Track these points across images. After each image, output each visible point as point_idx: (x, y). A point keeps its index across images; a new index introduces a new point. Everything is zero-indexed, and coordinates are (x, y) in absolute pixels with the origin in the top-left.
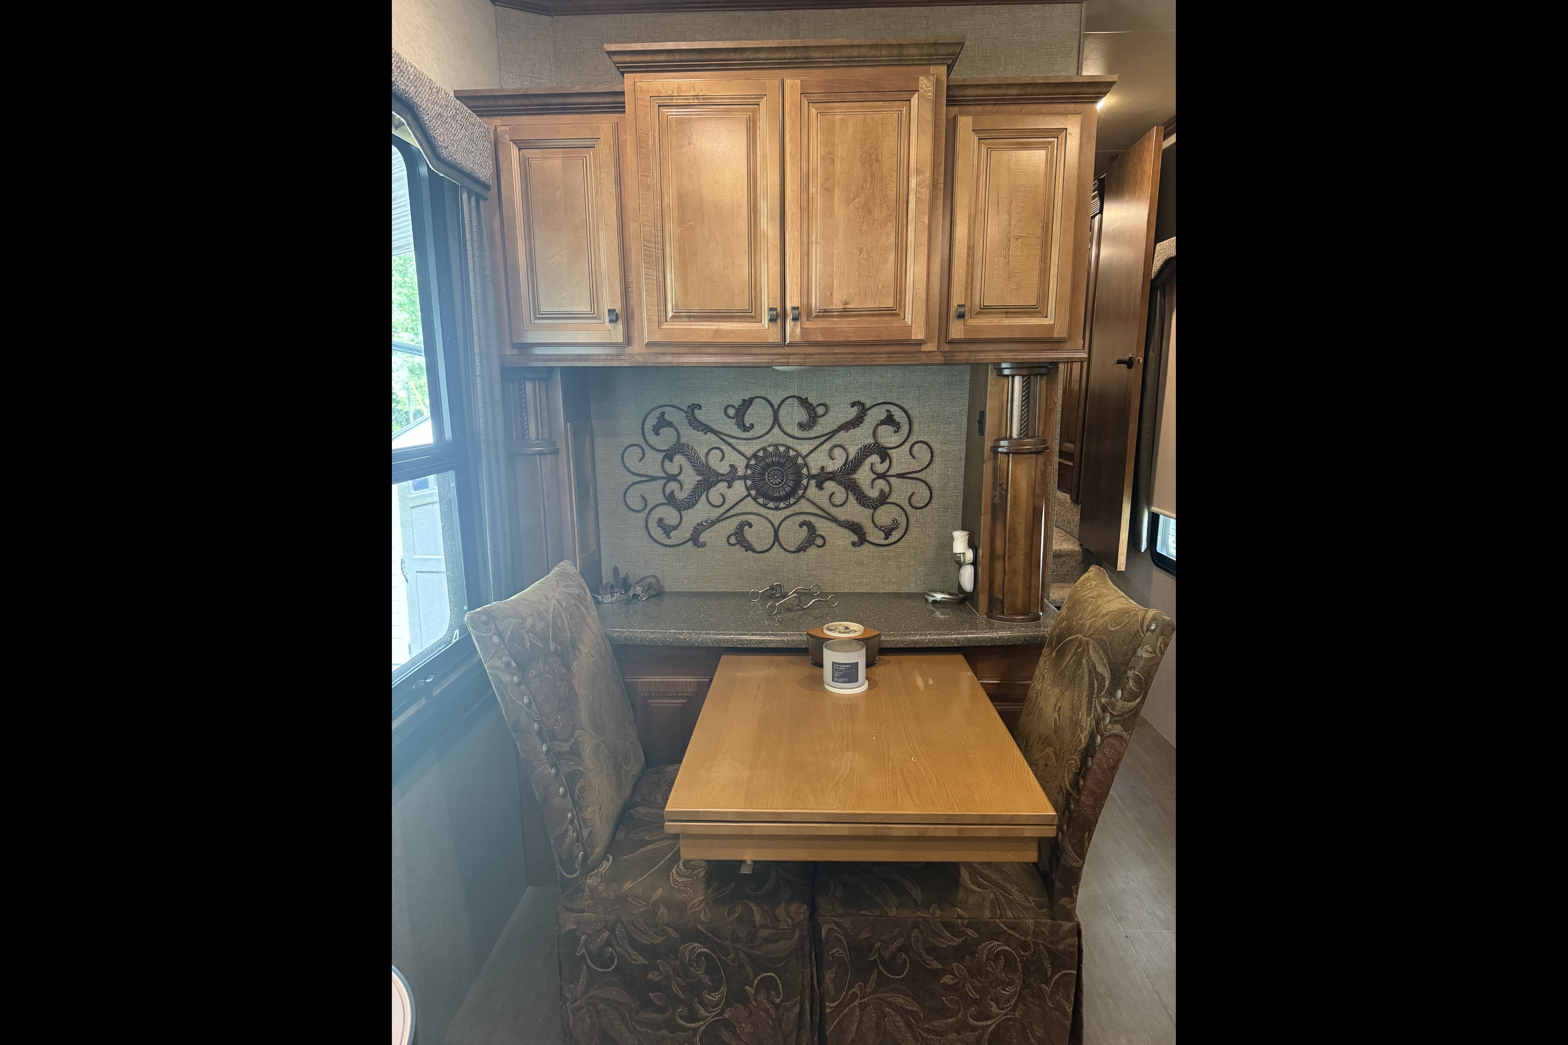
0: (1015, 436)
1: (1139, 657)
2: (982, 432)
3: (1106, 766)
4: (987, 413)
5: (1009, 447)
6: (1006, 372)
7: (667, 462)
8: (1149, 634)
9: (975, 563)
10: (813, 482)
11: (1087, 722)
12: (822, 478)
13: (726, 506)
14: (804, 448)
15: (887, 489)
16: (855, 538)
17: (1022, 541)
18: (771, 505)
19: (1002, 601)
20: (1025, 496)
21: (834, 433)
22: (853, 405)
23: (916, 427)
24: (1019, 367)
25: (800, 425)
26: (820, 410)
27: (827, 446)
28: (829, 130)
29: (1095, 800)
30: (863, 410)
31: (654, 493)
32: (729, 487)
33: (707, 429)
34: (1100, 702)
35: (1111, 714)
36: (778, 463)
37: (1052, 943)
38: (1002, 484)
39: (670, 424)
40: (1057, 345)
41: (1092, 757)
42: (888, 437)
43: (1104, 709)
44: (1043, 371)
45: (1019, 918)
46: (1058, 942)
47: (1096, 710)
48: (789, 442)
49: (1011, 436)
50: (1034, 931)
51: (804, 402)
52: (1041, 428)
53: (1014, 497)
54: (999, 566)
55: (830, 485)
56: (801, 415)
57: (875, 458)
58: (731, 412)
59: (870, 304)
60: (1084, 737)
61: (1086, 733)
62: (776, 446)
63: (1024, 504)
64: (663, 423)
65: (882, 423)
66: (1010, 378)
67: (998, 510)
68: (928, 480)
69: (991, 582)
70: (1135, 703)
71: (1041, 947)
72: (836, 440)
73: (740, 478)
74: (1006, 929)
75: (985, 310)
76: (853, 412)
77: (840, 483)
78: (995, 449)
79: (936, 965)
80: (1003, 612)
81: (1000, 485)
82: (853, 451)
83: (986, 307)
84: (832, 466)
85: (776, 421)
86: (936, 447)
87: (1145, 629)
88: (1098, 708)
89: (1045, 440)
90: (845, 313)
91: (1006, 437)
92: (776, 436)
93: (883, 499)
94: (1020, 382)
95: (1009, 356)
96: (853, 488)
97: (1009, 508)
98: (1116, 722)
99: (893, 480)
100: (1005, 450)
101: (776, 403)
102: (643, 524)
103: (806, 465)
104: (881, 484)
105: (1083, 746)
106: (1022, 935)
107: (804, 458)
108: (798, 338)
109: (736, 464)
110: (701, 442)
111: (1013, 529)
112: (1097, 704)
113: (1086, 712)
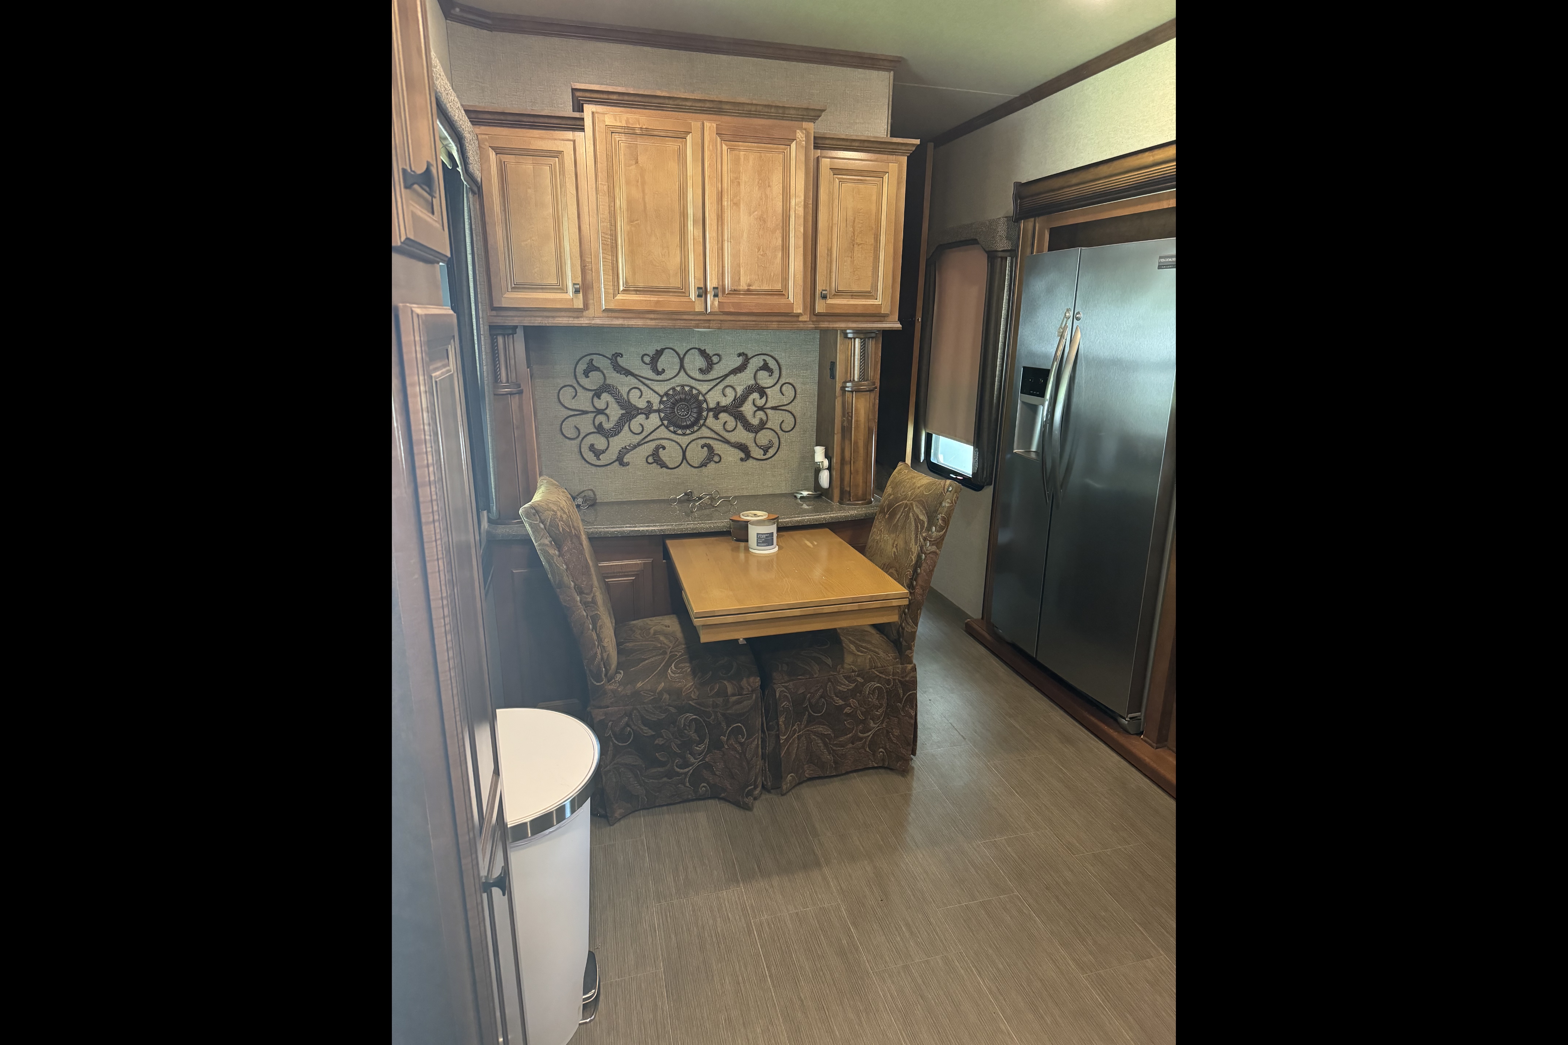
1: (944, 507)
2: (833, 376)
3: (928, 570)
4: (838, 363)
5: (852, 387)
6: (850, 336)
7: (596, 399)
8: (949, 493)
9: (829, 468)
10: (711, 414)
11: (915, 549)
12: (718, 410)
13: (645, 434)
14: (704, 388)
15: (764, 418)
16: (743, 455)
17: (861, 450)
18: (680, 432)
19: (850, 492)
20: (863, 421)
21: (726, 376)
22: (739, 355)
23: (784, 372)
24: (859, 333)
25: (701, 371)
26: (715, 359)
27: (720, 387)
28: (736, 162)
29: (923, 590)
30: (747, 360)
31: (586, 424)
32: (647, 418)
33: (628, 373)
34: (922, 536)
35: (930, 541)
36: (685, 400)
37: (901, 678)
38: (849, 412)
39: (597, 369)
40: (882, 319)
41: (920, 568)
42: (765, 380)
43: (925, 539)
44: (873, 335)
45: (885, 667)
46: (904, 677)
47: (920, 541)
48: (693, 383)
49: (854, 380)
50: (893, 673)
51: (703, 353)
52: (872, 374)
53: (857, 421)
54: (847, 469)
55: (723, 416)
56: (701, 362)
57: (756, 395)
58: (647, 359)
59: (765, 287)
60: (914, 558)
61: (915, 554)
62: (683, 386)
63: (862, 426)
64: (591, 368)
65: (761, 369)
66: (853, 340)
67: (846, 431)
68: (793, 411)
69: (842, 480)
70: (942, 533)
71: (897, 681)
72: (728, 381)
73: (655, 411)
74: (878, 674)
75: (838, 294)
76: (739, 361)
77: (731, 414)
78: (843, 388)
79: (841, 703)
80: (850, 500)
81: (847, 414)
82: (740, 390)
83: (839, 291)
84: (726, 401)
85: (682, 367)
86: (798, 386)
87: (946, 491)
88: (921, 540)
89: (874, 382)
90: (749, 292)
91: (851, 380)
92: (682, 379)
93: (762, 425)
94: (859, 343)
95: (854, 325)
96: (740, 418)
97: (853, 429)
98: (933, 545)
99: (769, 411)
100: (849, 389)
101: (682, 354)
102: (576, 450)
103: (705, 401)
104: (760, 414)
105: (914, 562)
106: (887, 676)
107: (704, 396)
108: (716, 309)
109: (652, 400)
110: (623, 383)
111: (856, 443)
112: (921, 537)
113: (914, 543)
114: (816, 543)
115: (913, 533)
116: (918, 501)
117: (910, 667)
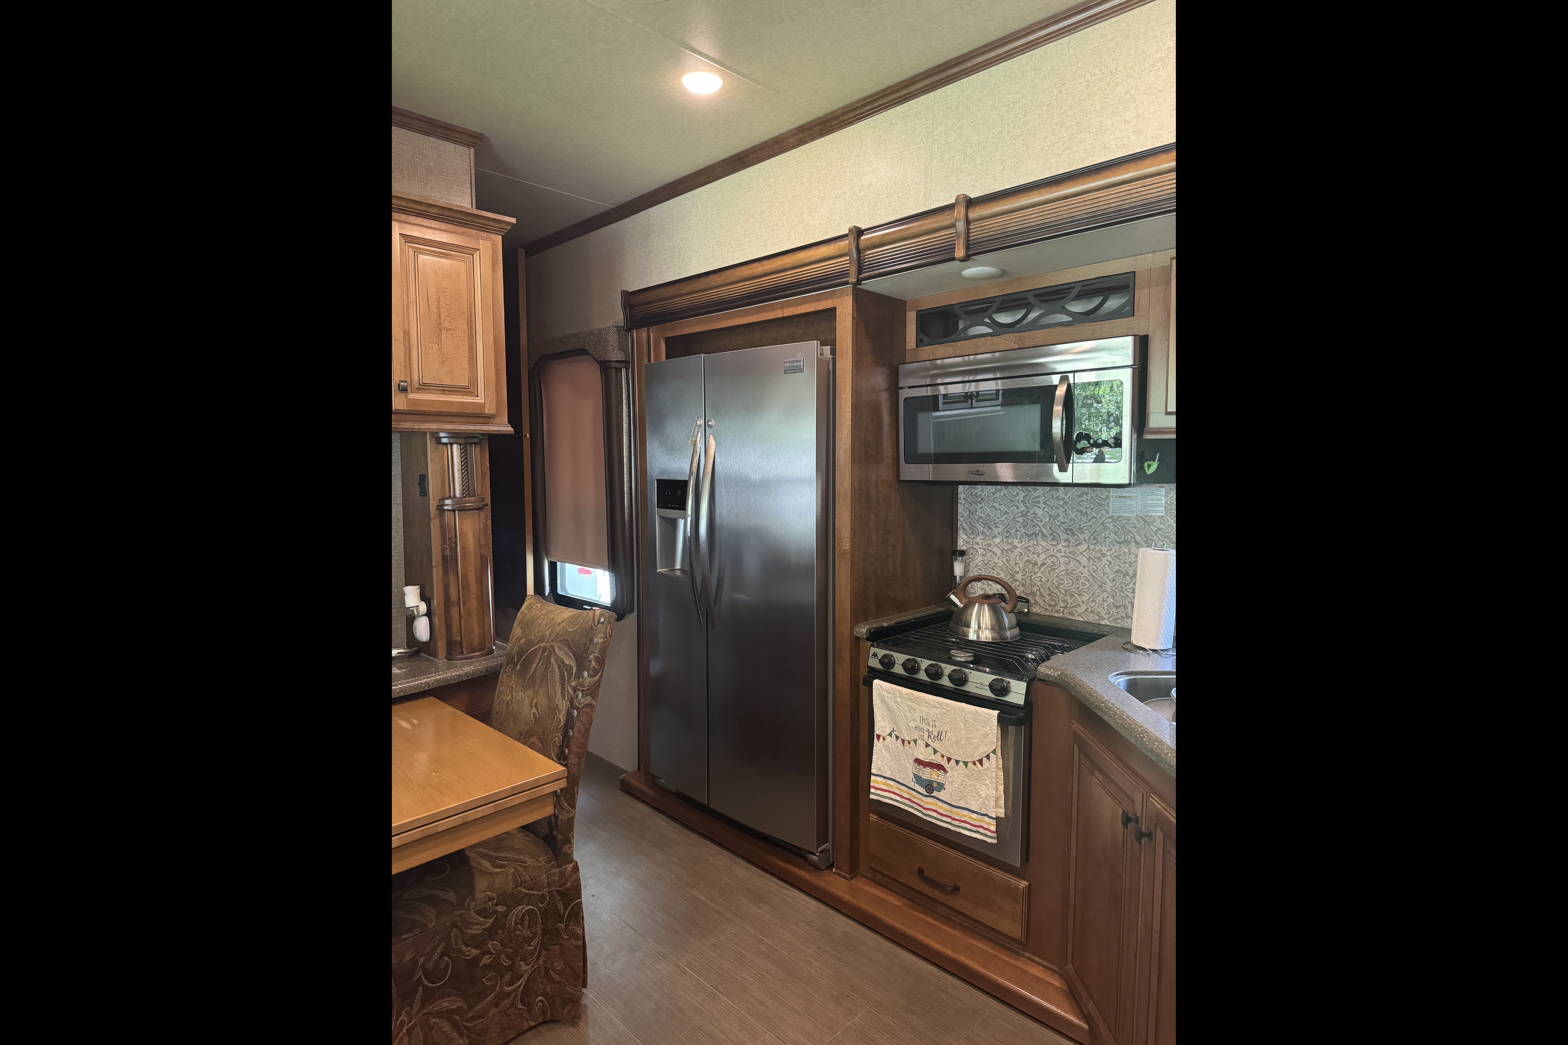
0: (458, 495)
1: (596, 644)
2: (424, 493)
3: (584, 731)
4: (430, 475)
5: (453, 505)
6: (444, 440)
8: (600, 625)
9: (429, 614)
11: (563, 705)
17: (473, 586)
19: (461, 642)
20: (473, 547)
24: (457, 437)
29: (579, 759)
34: (571, 686)
35: (582, 691)
37: (561, 886)
38: (451, 537)
40: (488, 420)
41: (572, 728)
43: (575, 690)
44: (476, 440)
45: (535, 878)
46: (566, 883)
47: (569, 693)
49: (455, 496)
50: (548, 883)
52: (479, 488)
53: (463, 548)
54: (454, 611)
60: (562, 717)
61: (563, 712)
63: (472, 554)
66: (449, 446)
67: (449, 562)
69: (448, 627)
70: (597, 677)
71: (555, 893)
74: (527, 892)
75: (424, 387)
78: (440, 508)
79: (475, 952)
80: (462, 653)
81: (449, 539)
83: (424, 385)
87: (596, 623)
88: (570, 691)
89: (484, 498)
91: (450, 497)
94: (458, 449)
95: (449, 427)
97: (459, 558)
98: (587, 695)
100: (450, 508)
105: (562, 723)
106: (539, 890)
111: (465, 576)
112: (569, 688)
113: (560, 698)
114: (416, 722)
115: (558, 684)
116: (560, 641)
117: (570, 867)
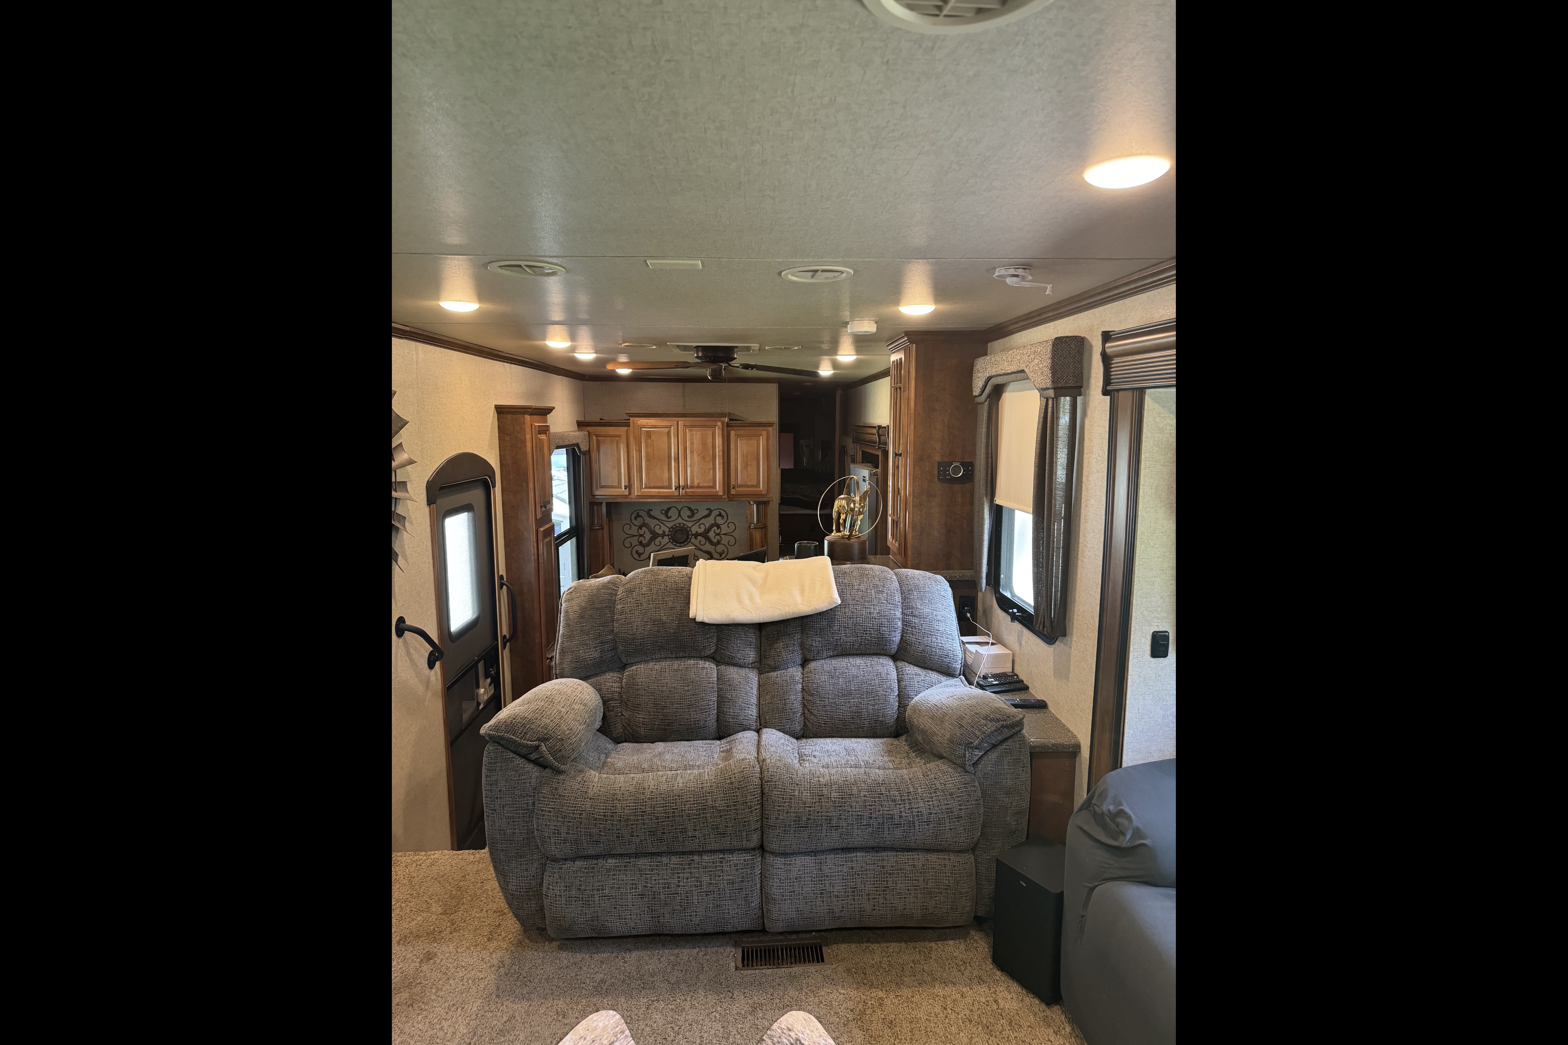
0: (755, 522)
5: (753, 526)
7: (639, 530)
10: (693, 537)
12: (696, 535)
13: (661, 546)
14: (690, 524)
15: (720, 539)
16: (709, 557)
18: (678, 545)
20: (759, 542)
21: (701, 519)
22: (707, 509)
23: (729, 517)
24: (755, 502)
25: (689, 517)
26: (695, 511)
27: (698, 524)
28: (692, 436)
30: (711, 511)
31: (634, 541)
32: (663, 538)
33: (654, 518)
36: (680, 530)
39: (641, 516)
42: (720, 521)
48: (685, 522)
51: (689, 509)
52: (763, 520)
53: (756, 542)
55: (699, 538)
56: (689, 513)
57: (715, 528)
58: (663, 512)
59: (706, 485)
62: (680, 524)
63: (759, 544)
64: (638, 516)
65: (718, 516)
68: (735, 536)
72: (701, 522)
73: (667, 535)
76: (707, 512)
77: (703, 537)
81: (752, 539)
82: (707, 525)
83: (742, 485)
84: (701, 531)
85: (680, 515)
86: (737, 524)
89: (765, 524)
90: (698, 487)
92: (680, 520)
93: (719, 542)
96: (708, 539)
97: (754, 546)
99: (722, 536)
101: (679, 509)
102: (630, 552)
103: (691, 530)
104: (718, 537)
107: (690, 528)
108: (684, 494)
109: (665, 530)
110: (652, 523)
